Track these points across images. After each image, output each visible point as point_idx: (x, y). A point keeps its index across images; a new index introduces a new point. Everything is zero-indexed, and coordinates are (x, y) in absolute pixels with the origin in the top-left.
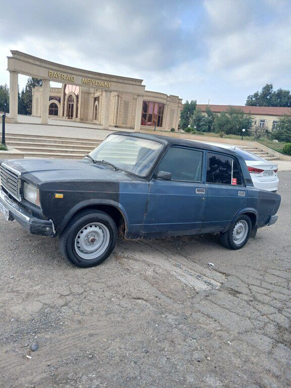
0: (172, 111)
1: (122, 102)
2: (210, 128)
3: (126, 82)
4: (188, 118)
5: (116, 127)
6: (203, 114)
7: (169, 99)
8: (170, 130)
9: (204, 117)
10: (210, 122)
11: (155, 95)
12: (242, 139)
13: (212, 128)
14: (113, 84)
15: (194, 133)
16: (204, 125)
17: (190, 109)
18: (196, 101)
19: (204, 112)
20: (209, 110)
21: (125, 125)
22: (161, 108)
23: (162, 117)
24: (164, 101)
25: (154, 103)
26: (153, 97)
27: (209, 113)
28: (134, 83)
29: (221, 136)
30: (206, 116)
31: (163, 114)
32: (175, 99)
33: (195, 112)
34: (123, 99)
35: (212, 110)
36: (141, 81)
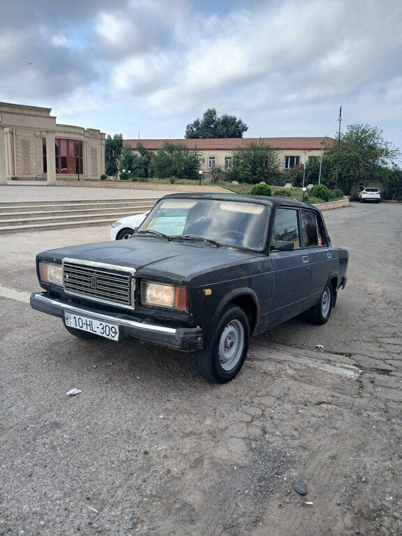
0: (94, 151)
1: (19, 142)
2: (146, 171)
3: (26, 112)
4: (113, 159)
5: (13, 179)
6: (135, 153)
7: (86, 134)
8: (99, 178)
9: (135, 157)
10: (146, 164)
11: (68, 130)
12: (200, 185)
13: (149, 171)
14: (6, 116)
16: (137, 167)
17: (114, 146)
18: (121, 136)
19: (135, 149)
20: (141, 146)
21: (28, 176)
22: (79, 146)
23: (81, 160)
24: (81, 138)
25: (68, 141)
26: (65, 132)
27: (142, 150)
28: (38, 113)
29: (172, 182)
30: (139, 155)
31: (81, 156)
32: (94, 133)
33: (122, 151)
34: (19, 138)
35: (146, 146)
36: (49, 110)
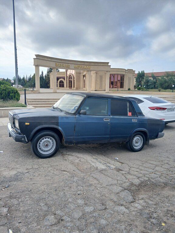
0: (129, 79)
1: (99, 76)
2: (155, 86)
3: (99, 64)
4: (140, 81)
5: (95, 90)
6: (150, 78)
7: (127, 71)
8: (127, 90)
9: (150, 80)
10: (155, 83)
11: (118, 70)
12: (173, 92)
13: (156, 86)
14: (92, 66)
15: (143, 90)
16: (150, 85)
17: (141, 76)
18: (144, 71)
19: (150, 77)
20: (153, 76)
21: (101, 89)
22: (122, 77)
23: (123, 82)
24: (124, 73)
25: (118, 75)
26: (117, 71)
27: (154, 77)
28: (104, 65)
29: (160, 91)
30: (152, 79)
31: (123, 80)
32: (131, 71)
33: (145, 78)
34: (99, 75)
35: (155, 75)
36: (108, 63)
